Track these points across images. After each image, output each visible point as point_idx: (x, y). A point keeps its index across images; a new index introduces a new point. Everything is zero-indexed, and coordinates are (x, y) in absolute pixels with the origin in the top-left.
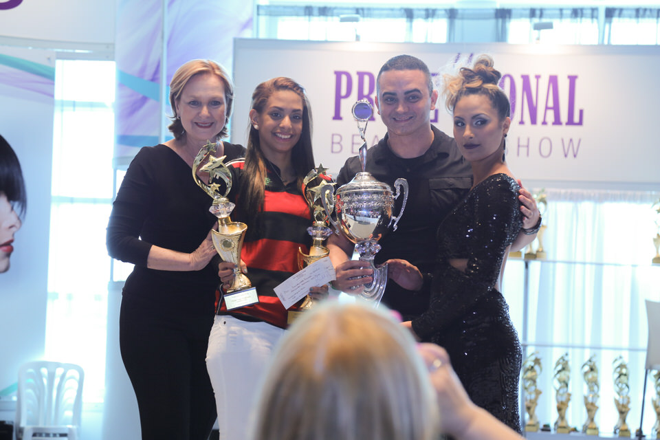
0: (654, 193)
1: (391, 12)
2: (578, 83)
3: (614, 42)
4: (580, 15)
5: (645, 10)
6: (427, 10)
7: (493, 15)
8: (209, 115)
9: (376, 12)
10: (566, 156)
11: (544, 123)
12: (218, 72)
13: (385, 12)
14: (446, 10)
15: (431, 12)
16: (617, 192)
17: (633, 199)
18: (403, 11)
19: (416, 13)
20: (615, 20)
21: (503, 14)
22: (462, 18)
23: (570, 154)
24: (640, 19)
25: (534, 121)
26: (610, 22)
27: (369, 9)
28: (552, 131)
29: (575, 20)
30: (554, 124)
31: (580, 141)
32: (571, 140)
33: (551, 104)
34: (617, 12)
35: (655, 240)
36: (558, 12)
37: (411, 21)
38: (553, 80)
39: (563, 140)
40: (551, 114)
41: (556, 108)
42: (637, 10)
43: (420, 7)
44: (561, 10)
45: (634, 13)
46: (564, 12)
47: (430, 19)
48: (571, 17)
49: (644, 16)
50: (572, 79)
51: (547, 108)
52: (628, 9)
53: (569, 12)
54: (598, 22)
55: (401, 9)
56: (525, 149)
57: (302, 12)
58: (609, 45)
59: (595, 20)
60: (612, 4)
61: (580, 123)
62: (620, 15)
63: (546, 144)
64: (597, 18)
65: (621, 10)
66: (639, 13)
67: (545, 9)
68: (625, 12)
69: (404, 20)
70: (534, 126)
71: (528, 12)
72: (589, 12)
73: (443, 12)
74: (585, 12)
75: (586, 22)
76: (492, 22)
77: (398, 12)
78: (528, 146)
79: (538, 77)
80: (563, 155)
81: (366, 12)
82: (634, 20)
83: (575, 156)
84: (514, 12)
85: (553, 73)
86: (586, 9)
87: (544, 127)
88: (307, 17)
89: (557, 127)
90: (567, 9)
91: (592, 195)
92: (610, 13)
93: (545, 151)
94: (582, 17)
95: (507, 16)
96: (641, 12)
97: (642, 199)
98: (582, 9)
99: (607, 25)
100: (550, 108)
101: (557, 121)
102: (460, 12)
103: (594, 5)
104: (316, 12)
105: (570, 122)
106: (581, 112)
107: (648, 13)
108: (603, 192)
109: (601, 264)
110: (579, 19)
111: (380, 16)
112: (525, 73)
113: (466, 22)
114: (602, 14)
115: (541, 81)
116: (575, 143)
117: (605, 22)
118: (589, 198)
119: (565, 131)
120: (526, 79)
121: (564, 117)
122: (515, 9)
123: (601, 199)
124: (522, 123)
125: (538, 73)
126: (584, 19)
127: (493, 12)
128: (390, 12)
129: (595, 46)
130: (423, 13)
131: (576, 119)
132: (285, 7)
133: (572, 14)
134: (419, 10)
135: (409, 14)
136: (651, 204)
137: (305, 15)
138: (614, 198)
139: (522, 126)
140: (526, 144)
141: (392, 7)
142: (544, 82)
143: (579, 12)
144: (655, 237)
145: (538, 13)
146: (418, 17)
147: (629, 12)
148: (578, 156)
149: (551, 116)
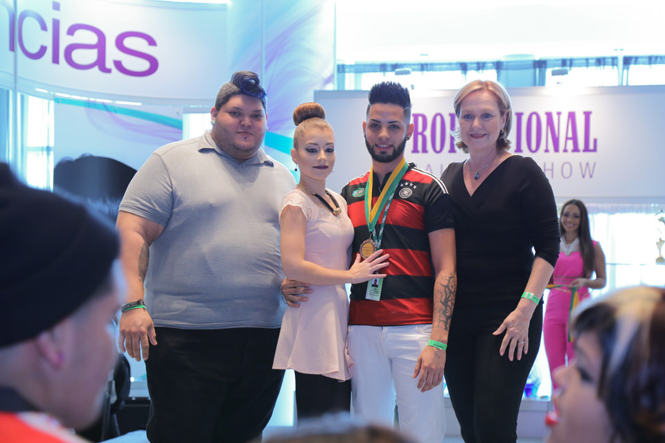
0: (656, 205)
1: (450, 66)
2: (592, 117)
3: (631, 83)
4: (602, 63)
5: (657, 57)
6: (478, 63)
7: (532, 66)
8: (481, 127)
9: (437, 66)
10: (583, 177)
11: (565, 151)
12: (491, 88)
13: (444, 66)
14: (493, 63)
15: (481, 65)
16: (628, 205)
17: (639, 210)
18: (458, 65)
19: (469, 66)
20: (632, 67)
21: (541, 64)
22: (507, 69)
23: (587, 175)
24: (653, 65)
25: (556, 149)
26: (628, 69)
27: (432, 64)
28: (571, 157)
29: (599, 68)
30: (573, 151)
31: (595, 164)
32: (587, 164)
33: (570, 135)
34: (633, 60)
35: (657, 243)
36: (584, 61)
37: (465, 73)
38: (572, 116)
39: (581, 164)
40: (570, 143)
41: (575, 138)
42: (650, 58)
43: (473, 61)
44: (587, 60)
45: (647, 60)
46: (590, 61)
47: (481, 71)
48: (596, 65)
49: (655, 63)
50: (587, 115)
51: (567, 138)
52: (642, 57)
53: (594, 61)
54: (618, 69)
55: (457, 64)
56: (550, 172)
57: (378, 69)
58: (627, 86)
59: (615, 67)
60: (628, 54)
61: (595, 150)
62: (636, 63)
63: (567, 167)
64: (617, 65)
65: (637, 58)
66: (652, 60)
67: (574, 59)
68: (640, 60)
69: (460, 72)
70: (557, 154)
71: (560, 62)
72: (610, 60)
73: (491, 65)
74: (607, 60)
75: (608, 69)
76: (531, 71)
77: (454, 66)
78: (552, 170)
79: (559, 114)
80: (581, 176)
81: (429, 67)
82: (647, 66)
83: (591, 177)
84: (548, 62)
85: (572, 110)
86: (608, 58)
87: (565, 154)
88: (382, 73)
89: (576, 154)
90: (592, 59)
91: (606, 208)
92: (627, 61)
93: (567, 173)
94: (604, 65)
95: (544, 65)
96: (653, 60)
97: (648, 211)
98: (604, 59)
99: (625, 71)
100: (570, 139)
101: (576, 149)
102: (505, 64)
103: (614, 54)
104: (389, 68)
105: (587, 149)
106: (595, 141)
107: (659, 60)
108: (614, 205)
109: (615, 264)
110: (602, 67)
111: (441, 70)
112: (548, 110)
113: (510, 72)
114: (621, 62)
115: (561, 116)
116: (591, 166)
117: (624, 69)
118: (603, 211)
119: (583, 157)
120: (549, 115)
121: (581, 145)
122: (550, 60)
123: (612, 211)
124: (547, 151)
125: (559, 111)
126: (606, 67)
127: (531, 63)
128: (448, 66)
129: (615, 87)
130: (475, 66)
131: (591, 147)
132: (365, 65)
133: (596, 63)
134: (472, 63)
135: (464, 67)
136: (654, 214)
137: (381, 71)
138: (624, 210)
139: (547, 154)
140: (550, 168)
141: (450, 62)
142: (564, 118)
143: (602, 60)
144: (658, 241)
145: (568, 62)
146: (471, 69)
147: (644, 60)
148: (594, 176)
149: (570, 144)
